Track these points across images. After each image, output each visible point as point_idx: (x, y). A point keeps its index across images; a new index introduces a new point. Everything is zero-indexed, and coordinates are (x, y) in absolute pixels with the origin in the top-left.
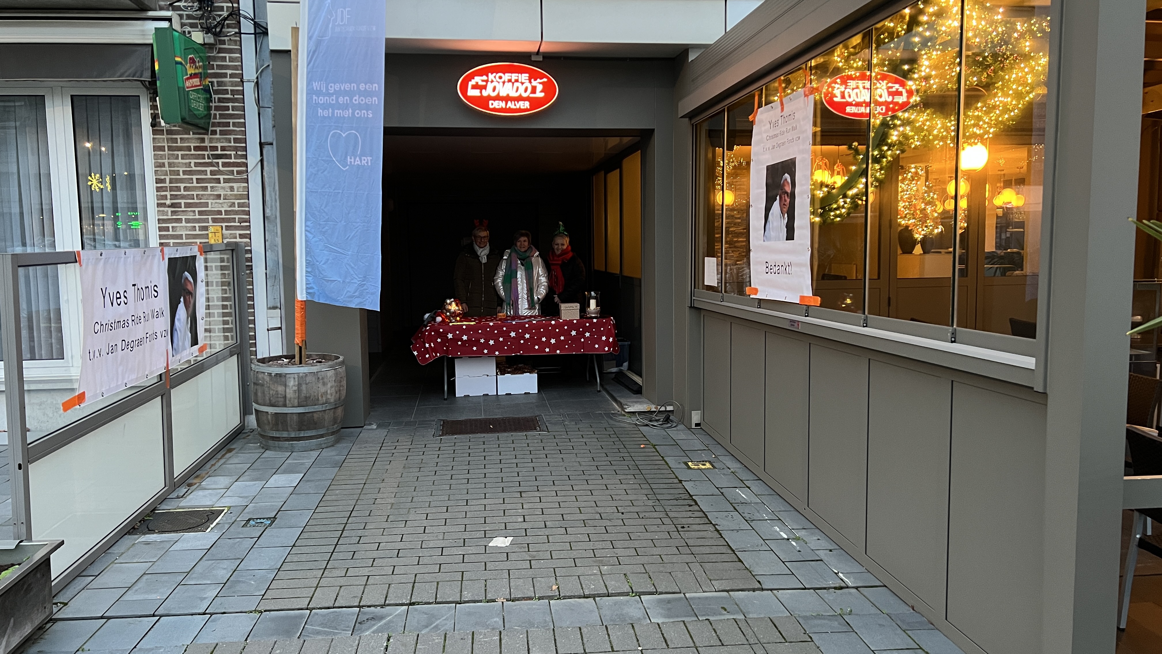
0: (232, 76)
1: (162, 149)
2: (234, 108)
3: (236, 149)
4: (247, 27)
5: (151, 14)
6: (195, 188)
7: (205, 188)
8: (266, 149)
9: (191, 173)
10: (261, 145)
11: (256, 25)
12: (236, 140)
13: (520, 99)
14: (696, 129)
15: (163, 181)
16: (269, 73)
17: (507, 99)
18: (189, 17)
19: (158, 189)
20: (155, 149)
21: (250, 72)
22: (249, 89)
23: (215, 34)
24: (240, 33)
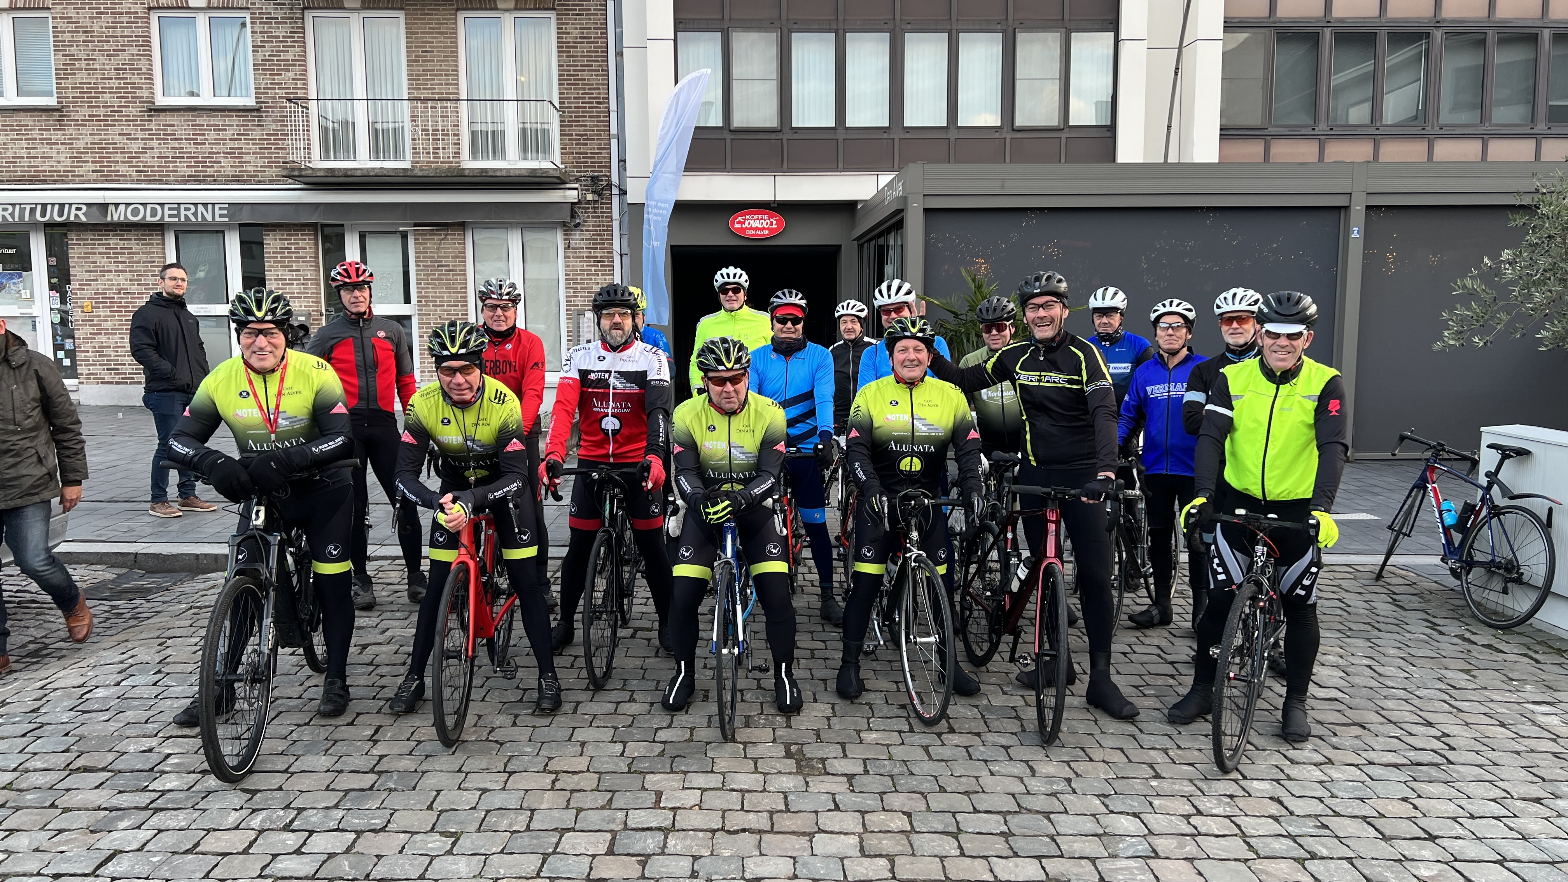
0: (607, 217)
1: (569, 257)
2: (607, 235)
3: (608, 257)
4: (615, 191)
5: (568, 186)
6: (586, 279)
7: (591, 279)
8: (624, 257)
9: (583, 270)
10: (621, 255)
11: (620, 189)
12: (608, 253)
13: (764, 229)
14: (861, 246)
15: (569, 275)
16: (626, 216)
17: (756, 229)
18: (585, 185)
19: (566, 279)
20: (566, 257)
21: (616, 214)
22: (616, 224)
23: (600, 195)
24: (611, 194)
